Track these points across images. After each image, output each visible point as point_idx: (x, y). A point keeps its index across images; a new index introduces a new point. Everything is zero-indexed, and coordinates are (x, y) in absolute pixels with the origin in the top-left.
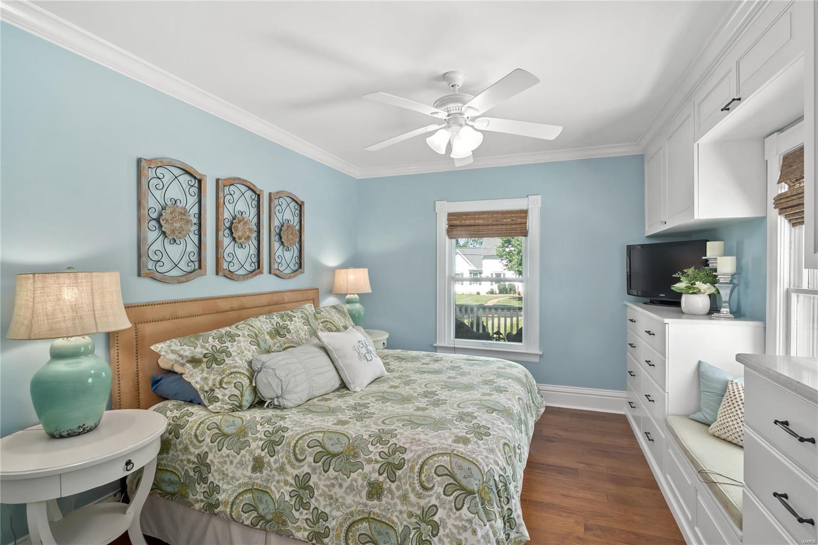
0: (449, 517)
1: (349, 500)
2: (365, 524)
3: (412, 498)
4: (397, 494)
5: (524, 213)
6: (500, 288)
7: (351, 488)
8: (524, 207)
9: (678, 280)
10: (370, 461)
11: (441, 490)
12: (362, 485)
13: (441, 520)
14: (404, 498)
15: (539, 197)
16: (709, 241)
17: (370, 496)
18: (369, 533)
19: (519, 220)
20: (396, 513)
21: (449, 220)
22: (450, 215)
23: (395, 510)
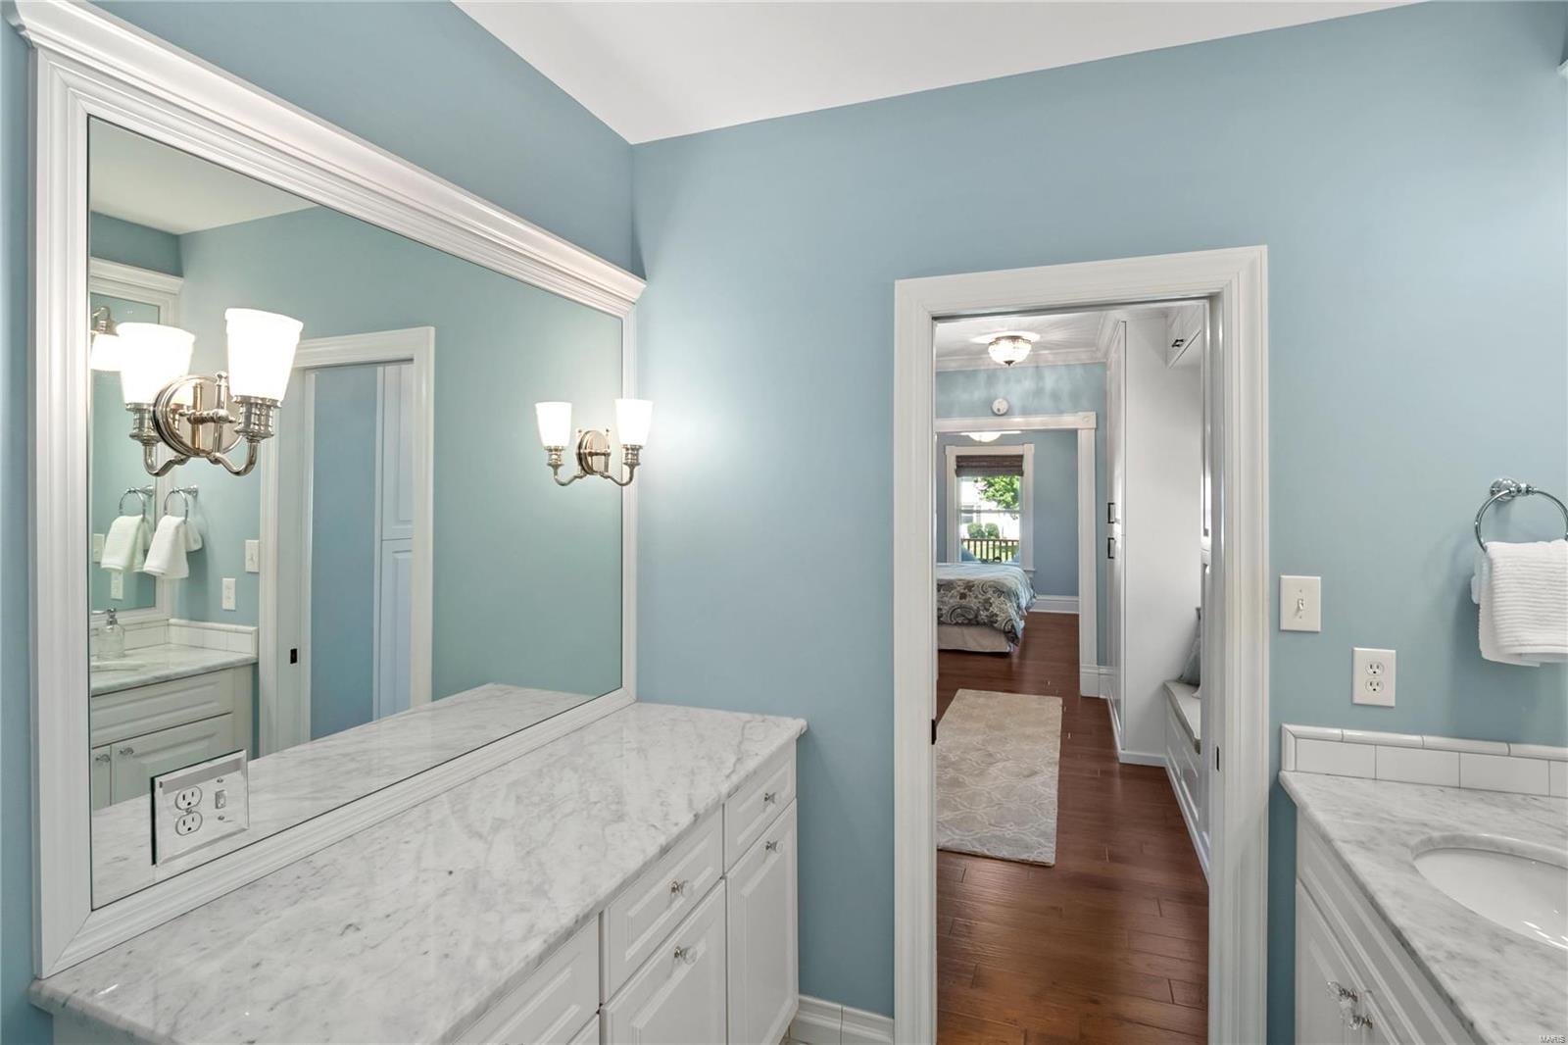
1: (951, 601)
2: (959, 610)
4: (973, 596)
5: (1020, 457)
6: (973, 531)
7: (951, 597)
8: (1021, 453)
10: (959, 586)
11: (991, 592)
13: (993, 602)
14: (976, 597)
15: (1032, 445)
17: (961, 598)
18: (961, 613)
19: (1017, 464)
21: (958, 461)
22: (958, 457)
23: (973, 602)
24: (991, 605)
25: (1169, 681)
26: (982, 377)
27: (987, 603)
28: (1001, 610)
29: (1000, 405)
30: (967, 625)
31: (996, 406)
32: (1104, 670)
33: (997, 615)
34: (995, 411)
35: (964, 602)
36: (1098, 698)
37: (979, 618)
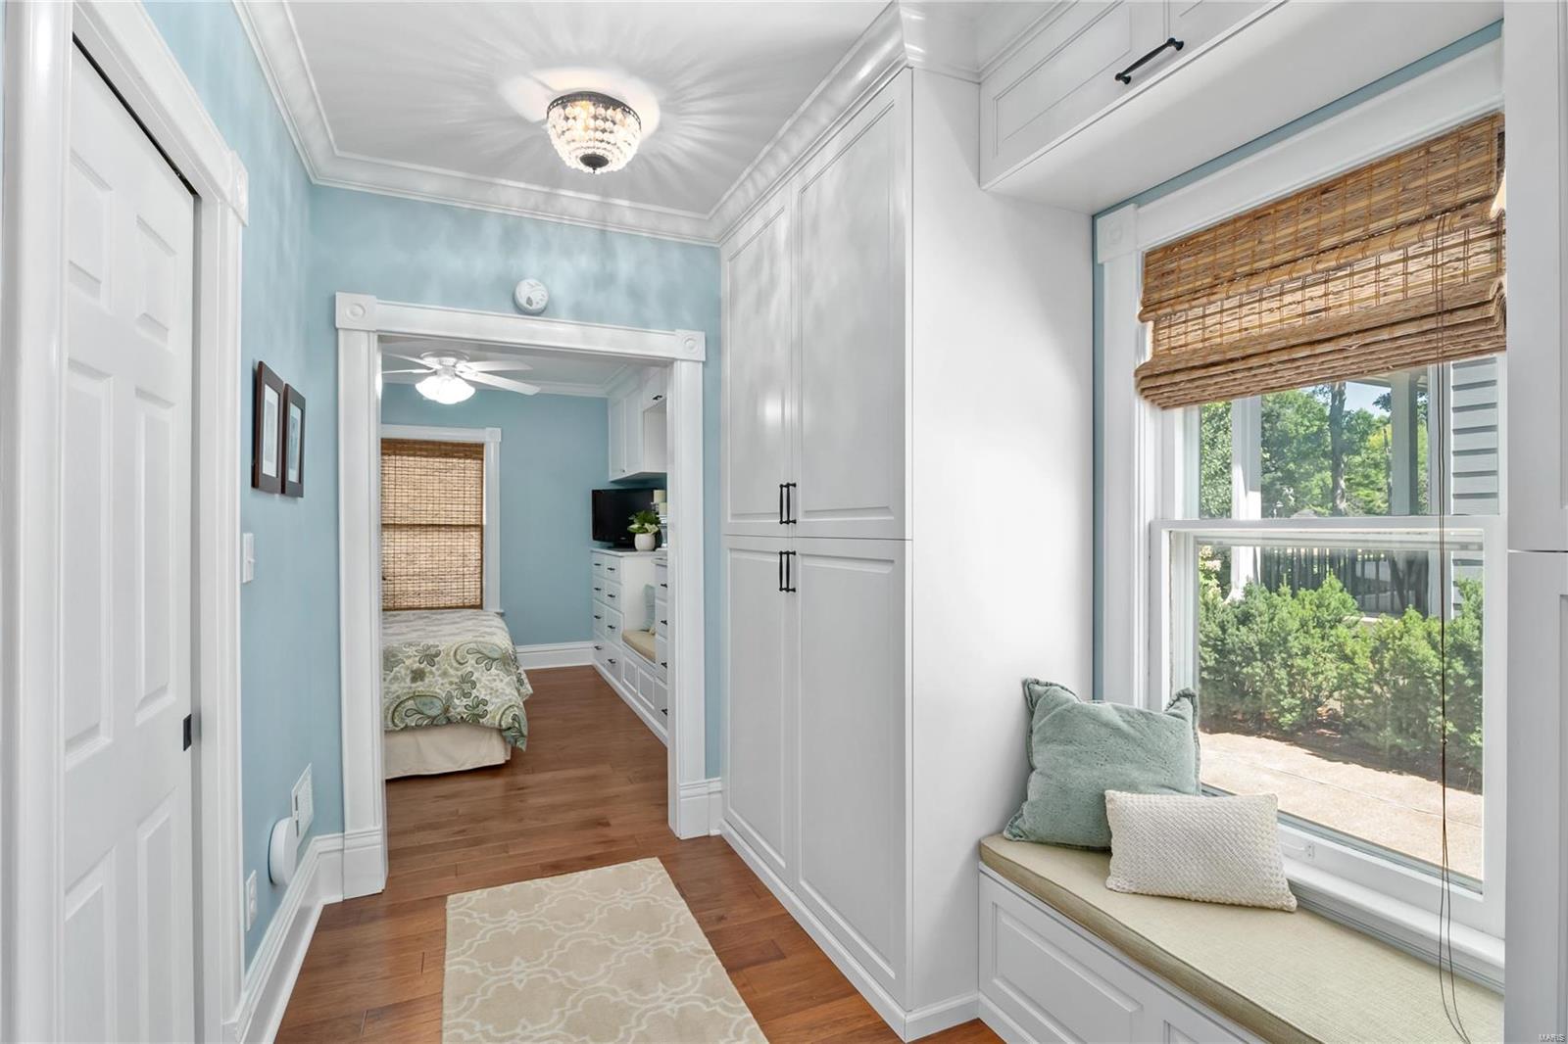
0: (482, 676)
2: (411, 702)
3: (452, 672)
4: (437, 673)
9: (632, 523)
10: (409, 657)
11: (473, 662)
12: (406, 674)
13: (477, 679)
14: (445, 674)
16: (657, 489)
17: (414, 680)
18: (415, 707)
20: (439, 686)
23: (437, 684)
24: (474, 684)
25: (985, 837)
26: (492, 230)
27: (467, 681)
28: (494, 691)
29: (530, 291)
30: (428, 727)
31: (524, 292)
32: (716, 784)
33: (485, 703)
34: (523, 301)
35: (420, 686)
36: (708, 836)
37: (452, 713)
